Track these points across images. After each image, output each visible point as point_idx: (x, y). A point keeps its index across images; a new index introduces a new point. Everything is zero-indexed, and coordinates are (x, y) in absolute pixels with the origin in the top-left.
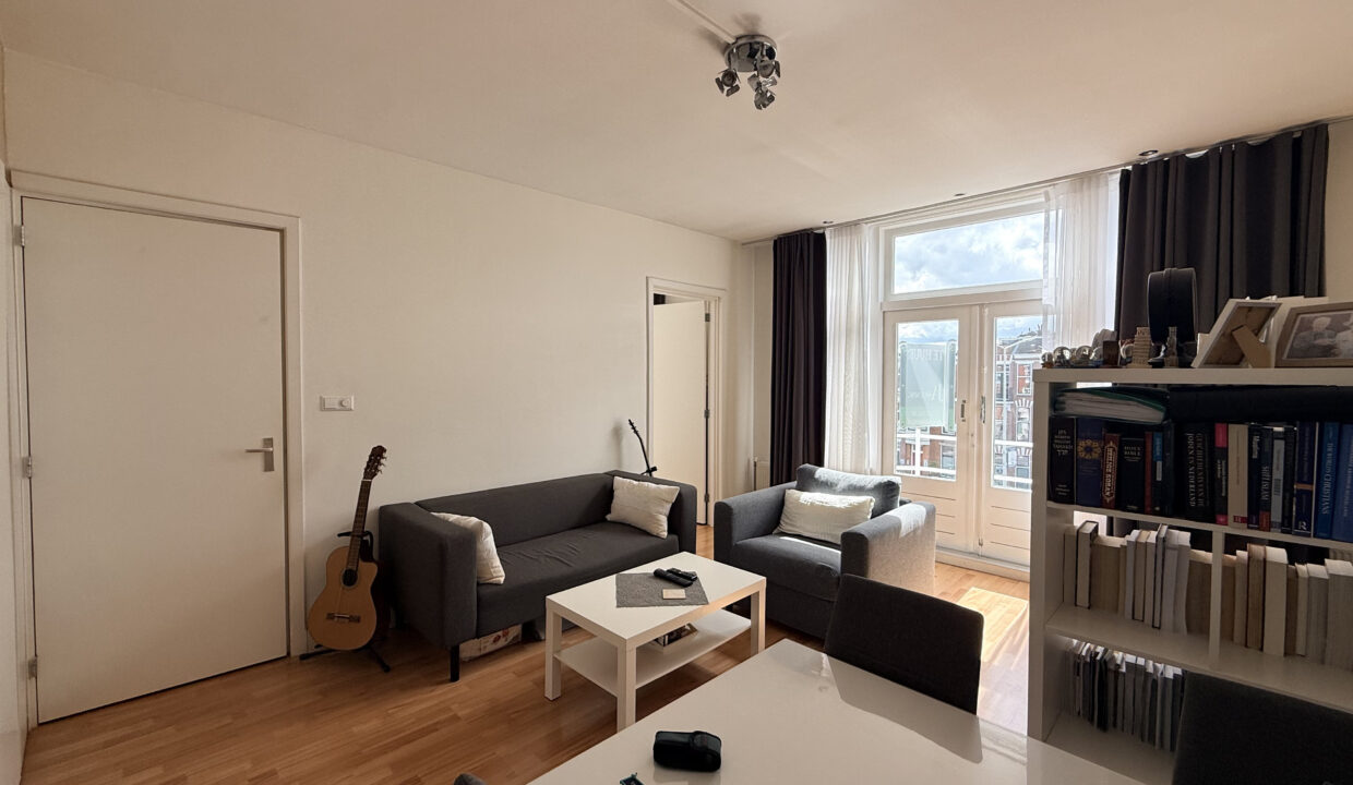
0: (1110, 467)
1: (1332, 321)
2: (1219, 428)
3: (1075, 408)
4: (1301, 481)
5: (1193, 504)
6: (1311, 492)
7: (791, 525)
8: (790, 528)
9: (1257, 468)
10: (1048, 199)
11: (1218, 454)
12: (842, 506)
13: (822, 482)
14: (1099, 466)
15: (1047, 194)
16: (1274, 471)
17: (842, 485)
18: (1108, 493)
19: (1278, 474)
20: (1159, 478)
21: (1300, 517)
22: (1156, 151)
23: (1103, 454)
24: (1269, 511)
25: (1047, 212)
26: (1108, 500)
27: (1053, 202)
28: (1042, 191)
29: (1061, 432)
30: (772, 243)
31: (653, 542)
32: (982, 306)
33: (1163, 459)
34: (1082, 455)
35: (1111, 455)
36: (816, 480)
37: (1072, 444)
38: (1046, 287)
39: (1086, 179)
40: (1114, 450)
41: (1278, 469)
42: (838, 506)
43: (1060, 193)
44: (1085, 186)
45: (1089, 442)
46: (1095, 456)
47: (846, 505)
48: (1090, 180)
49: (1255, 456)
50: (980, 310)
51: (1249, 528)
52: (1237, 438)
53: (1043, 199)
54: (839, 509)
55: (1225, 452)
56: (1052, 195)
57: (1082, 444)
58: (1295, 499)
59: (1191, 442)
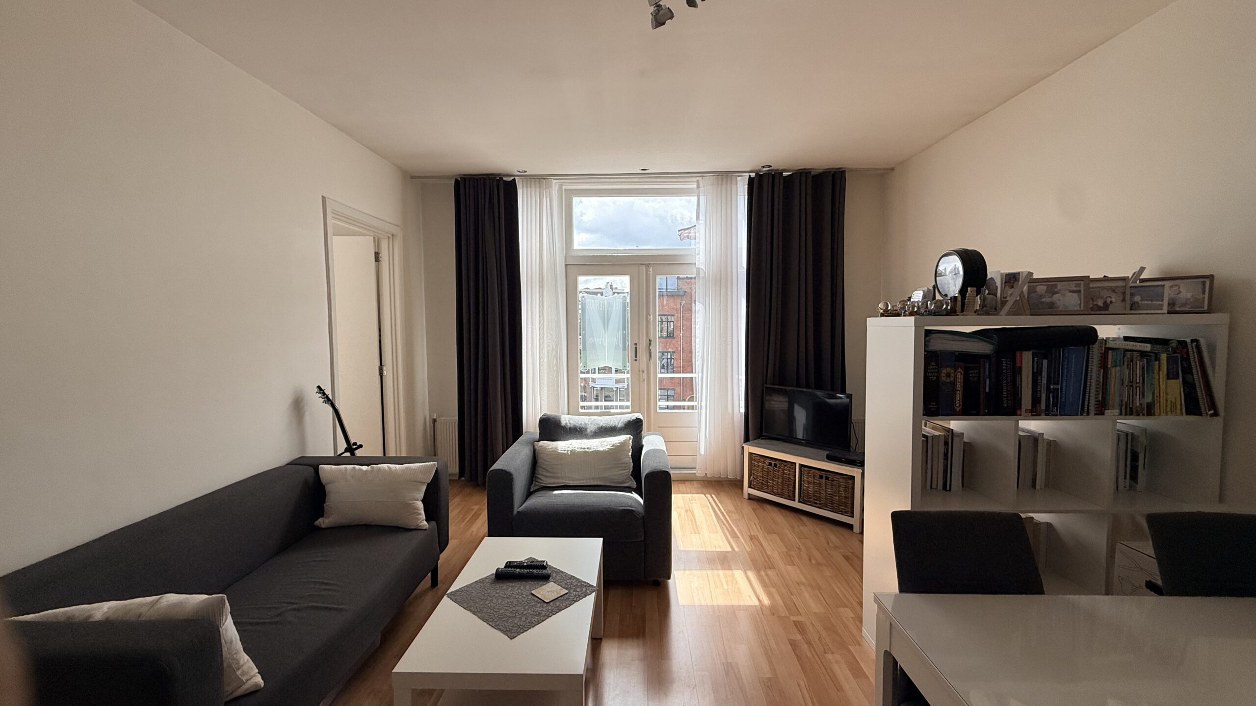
0: (959, 386)
1: (1047, 288)
2: (1018, 354)
3: (938, 345)
4: (1054, 384)
5: (1005, 405)
6: (1058, 389)
7: (555, 478)
8: (552, 480)
9: (1036, 375)
10: (698, 187)
11: (1017, 371)
12: (606, 448)
13: (570, 428)
14: (954, 384)
15: (698, 181)
16: (1043, 379)
17: (591, 428)
18: (958, 405)
19: (1044, 381)
20: (987, 391)
21: (1055, 404)
22: (770, 166)
23: (955, 378)
24: (1041, 403)
25: (698, 196)
26: (958, 409)
27: (702, 189)
28: (695, 179)
29: (931, 364)
30: (453, 182)
31: (419, 536)
32: (648, 265)
33: (989, 378)
34: (944, 379)
35: (960, 377)
36: (564, 428)
37: (938, 372)
38: (698, 254)
39: (725, 176)
40: (961, 374)
41: (1044, 377)
42: (602, 449)
43: (707, 183)
44: (724, 182)
45: (948, 369)
46: (952, 379)
47: (609, 447)
48: (727, 177)
49: (1035, 370)
50: (646, 269)
51: (1032, 415)
52: (1026, 359)
53: (695, 186)
54: (604, 452)
55: (1020, 368)
56: (701, 185)
57: (944, 371)
58: (1051, 395)
59: (1004, 364)
